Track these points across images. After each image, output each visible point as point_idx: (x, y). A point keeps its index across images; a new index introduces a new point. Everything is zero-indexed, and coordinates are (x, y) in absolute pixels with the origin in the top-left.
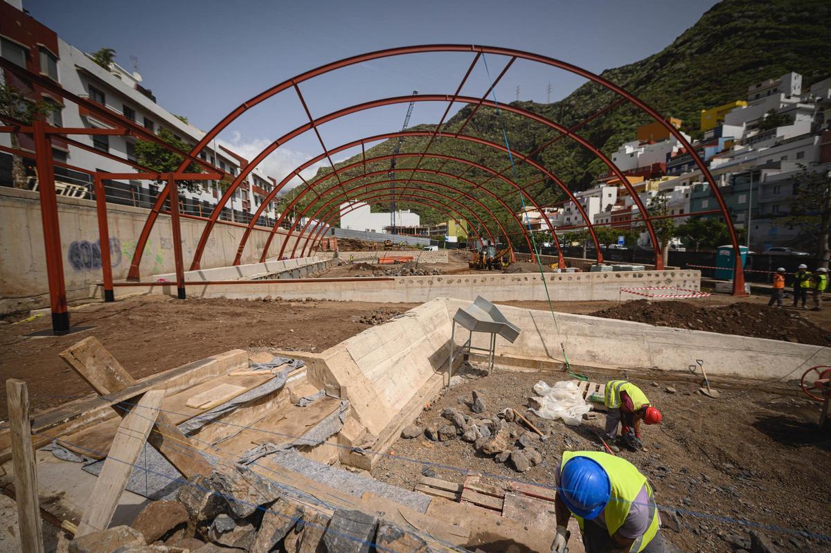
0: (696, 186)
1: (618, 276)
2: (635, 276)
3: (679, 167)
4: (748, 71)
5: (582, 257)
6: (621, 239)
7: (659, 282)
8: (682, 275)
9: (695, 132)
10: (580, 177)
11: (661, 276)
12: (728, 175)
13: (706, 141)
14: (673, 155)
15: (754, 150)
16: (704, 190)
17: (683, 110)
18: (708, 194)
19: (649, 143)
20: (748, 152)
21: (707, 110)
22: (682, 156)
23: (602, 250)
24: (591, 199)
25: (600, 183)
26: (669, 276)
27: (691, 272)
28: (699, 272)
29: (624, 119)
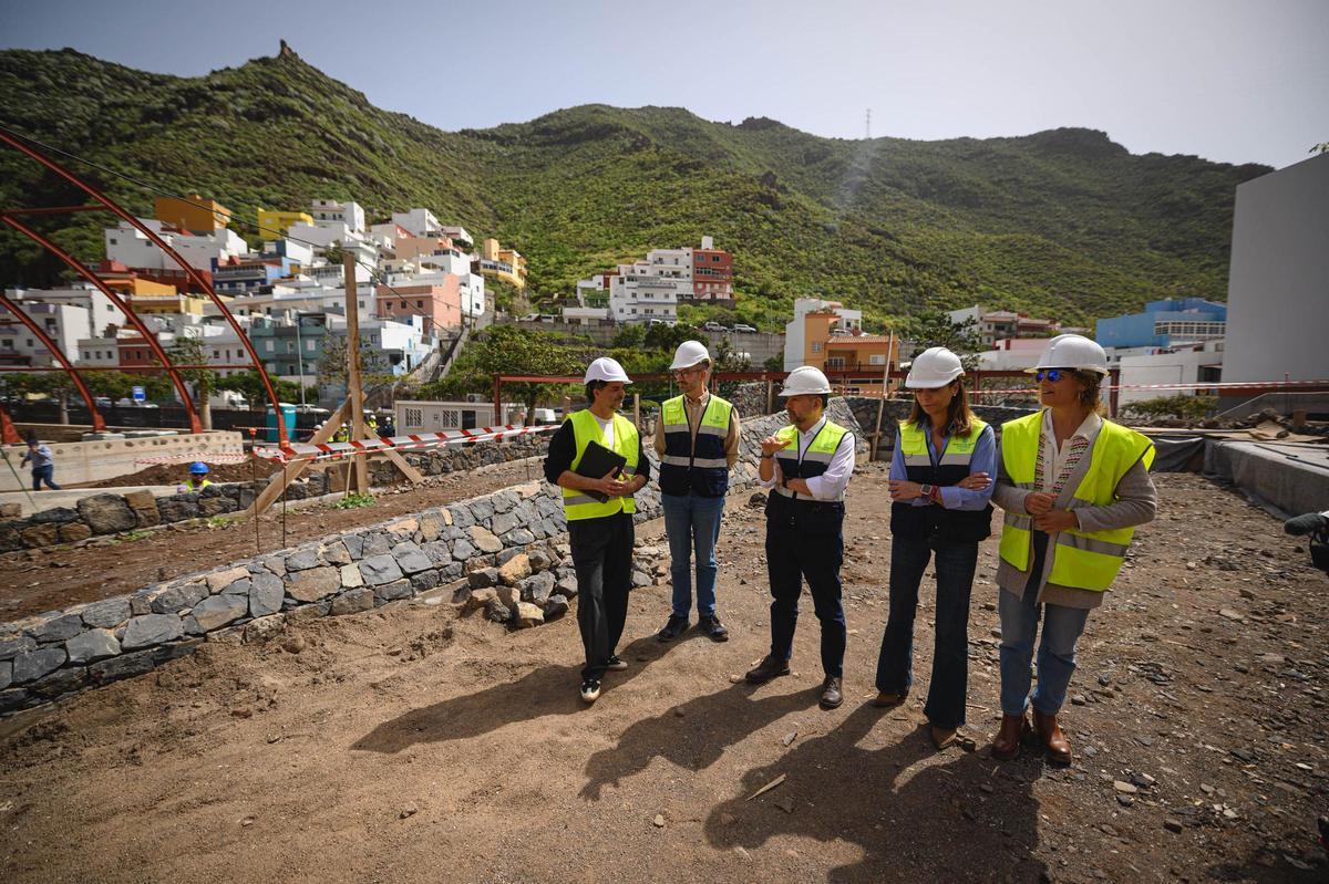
0: (256, 319)
1: (129, 445)
2: (155, 443)
3: (232, 284)
4: (312, 177)
5: (59, 421)
6: (139, 390)
7: (191, 449)
8: (219, 438)
9: (251, 236)
10: (29, 255)
11: (192, 441)
12: (294, 311)
13: (267, 256)
14: (221, 264)
15: (321, 286)
16: (267, 326)
17: (231, 196)
18: (272, 334)
19: (180, 231)
20: (314, 287)
21: (266, 210)
22: (236, 269)
24: (66, 310)
25: (83, 279)
26: (203, 441)
27: (231, 434)
28: (239, 434)
29: (126, 170)
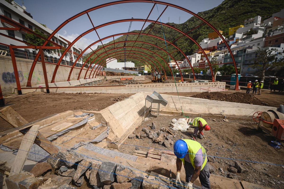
0: (226, 54)
1: (200, 84)
2: (205, 84)
3: (221, 48)
4: (245, 15)
5: (189, 78)
6: (202, 72)
7: (213, 86)
8: (220, 84)
9: (227, 35)
10: (189, 50)
11: (213, 84)
12: (236, 50)
13: (230, 39)
14: (219, 44)
15: (245, 42)
16: (228, 55)
17: (223, 28)
18: (230, 57)
19: (212, 39)
20: (243, 43)
21: (231, 28)
22: (222, 44)
23: (195, 75)
24: (192, 58)
25: (195, 53)
26: (216, 84)
27: (223, 83)
28: (225, 83)
29: (204, 30)
